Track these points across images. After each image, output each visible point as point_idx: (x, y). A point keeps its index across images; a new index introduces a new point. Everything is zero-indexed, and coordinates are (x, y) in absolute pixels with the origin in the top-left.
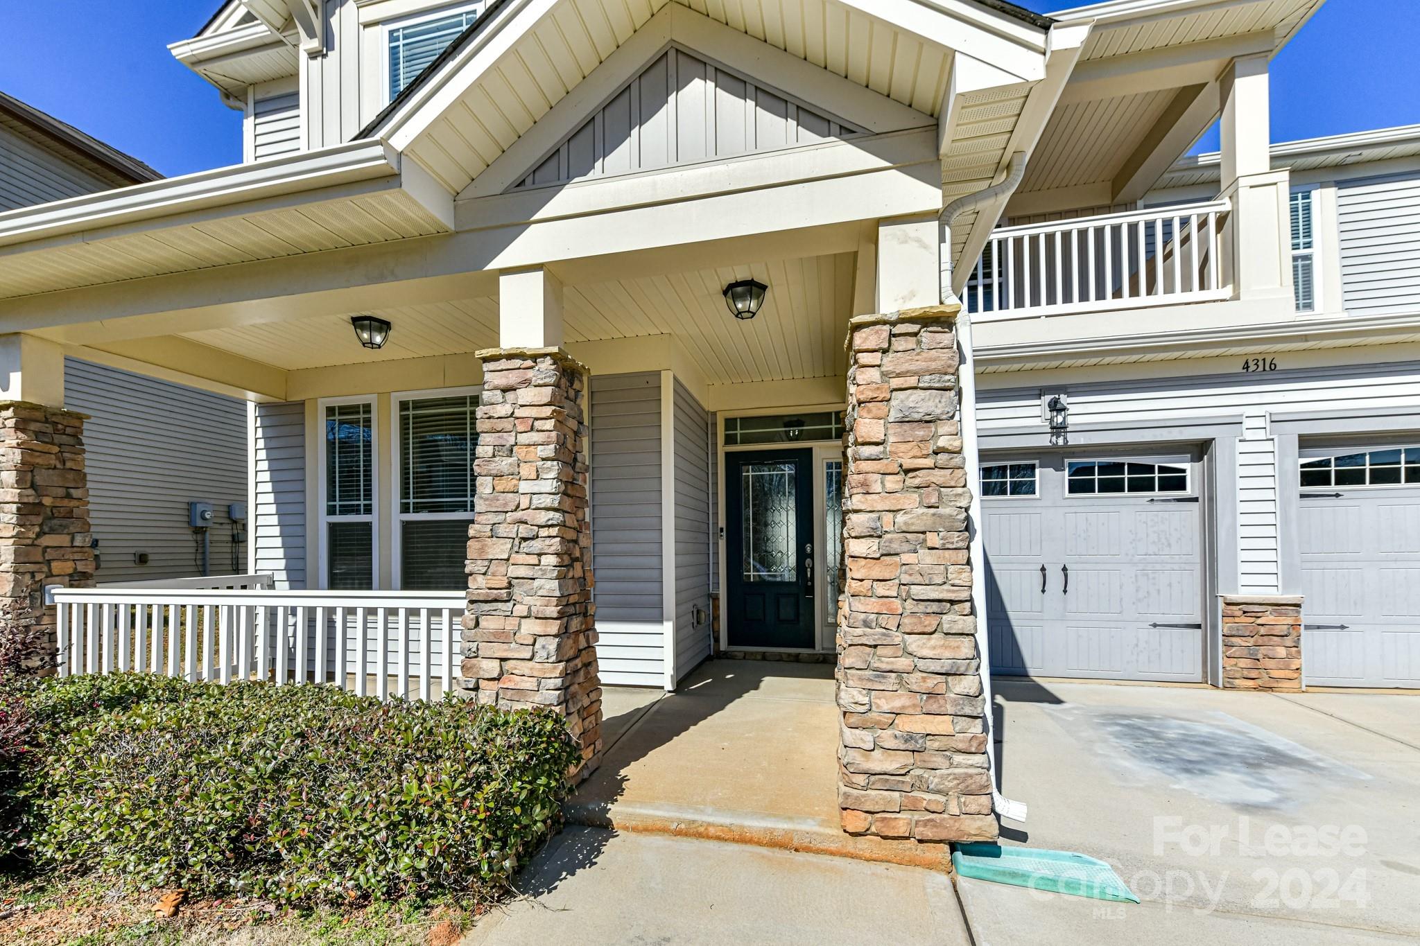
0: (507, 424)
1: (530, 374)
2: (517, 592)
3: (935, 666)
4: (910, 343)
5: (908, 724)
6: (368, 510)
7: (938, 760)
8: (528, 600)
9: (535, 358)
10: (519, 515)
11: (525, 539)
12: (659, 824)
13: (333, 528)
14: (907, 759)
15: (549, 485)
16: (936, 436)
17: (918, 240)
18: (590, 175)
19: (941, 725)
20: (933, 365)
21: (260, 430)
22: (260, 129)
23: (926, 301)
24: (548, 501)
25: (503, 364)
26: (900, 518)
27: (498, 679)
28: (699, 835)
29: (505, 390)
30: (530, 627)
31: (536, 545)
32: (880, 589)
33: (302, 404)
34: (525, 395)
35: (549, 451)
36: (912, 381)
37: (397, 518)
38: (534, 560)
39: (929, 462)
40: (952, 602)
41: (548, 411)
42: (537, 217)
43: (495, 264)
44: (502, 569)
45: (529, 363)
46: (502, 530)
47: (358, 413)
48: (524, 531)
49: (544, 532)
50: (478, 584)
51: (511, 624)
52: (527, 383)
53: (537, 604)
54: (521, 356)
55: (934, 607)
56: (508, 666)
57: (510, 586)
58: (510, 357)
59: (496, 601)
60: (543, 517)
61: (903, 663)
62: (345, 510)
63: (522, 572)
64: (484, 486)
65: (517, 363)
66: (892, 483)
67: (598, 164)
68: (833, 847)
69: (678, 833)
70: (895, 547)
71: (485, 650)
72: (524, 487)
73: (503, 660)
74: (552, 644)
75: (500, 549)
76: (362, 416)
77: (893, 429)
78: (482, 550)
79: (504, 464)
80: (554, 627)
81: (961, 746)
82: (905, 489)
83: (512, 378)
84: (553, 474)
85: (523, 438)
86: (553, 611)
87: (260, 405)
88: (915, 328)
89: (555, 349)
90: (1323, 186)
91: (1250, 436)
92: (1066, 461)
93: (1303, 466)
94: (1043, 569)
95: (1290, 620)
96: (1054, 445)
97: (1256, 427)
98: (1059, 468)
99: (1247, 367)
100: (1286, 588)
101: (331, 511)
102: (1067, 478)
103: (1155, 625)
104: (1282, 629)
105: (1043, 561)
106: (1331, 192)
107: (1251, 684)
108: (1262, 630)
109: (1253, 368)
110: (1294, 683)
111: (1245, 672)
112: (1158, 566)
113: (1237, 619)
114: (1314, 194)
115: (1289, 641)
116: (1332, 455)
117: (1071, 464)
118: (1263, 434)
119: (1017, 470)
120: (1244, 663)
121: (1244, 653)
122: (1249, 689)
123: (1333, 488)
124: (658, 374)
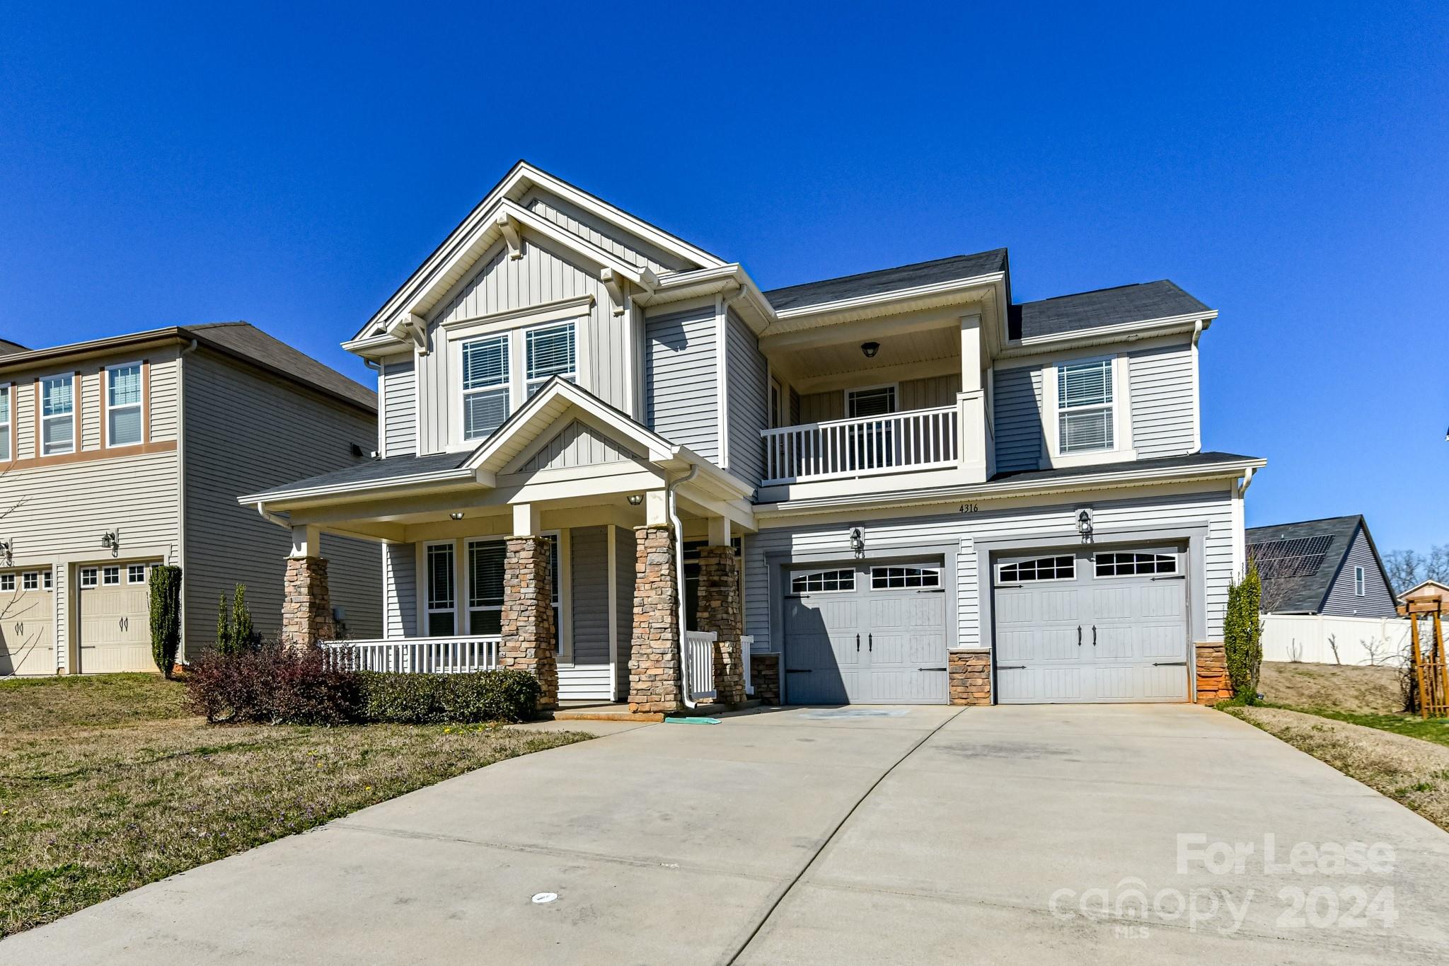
0: (516, 566)
1: (525, 546)
2: (520, 632)
3: (658, 651)
4: (653, 536)
5: (649, 672)
6: (452, 605)
7: (659, 684)
8: (524, 635)
9: (526, 540)
10: (520, 602)
11: (522, 611)
13: (431, 616)
14: (650, 684)
15: (532, 589)
16: (661, 570)
17: (659, 498)
18: (546, 468)
19: (660, 671)
20: (661, 544)
21: (389, 560)
22: (388, 382)
23: (662, 521)
24: (531, 596)
25: (515, 542)
26: (650, 599)
27: (513, 665)
29: (515, 552)
30: (525, 645)
31: (527, 613)
32: (643, 625)
33: (414, 544)
34: (523, 554)
35: (532, 576)
36: (654, 550)
37: (468, 610)
38: (526, 619)
39: (659, 579)
40: (665, 629)
41: (531, 560)
42: (527, 483)
43: (510, 502)
44: (515, 623)
45: (524, 541)
46: (514, 608)
47: (445, 549)
48: (522, 608)
49: (530, 608)
50: (505, 629)
51: (518, 644)
52: (524, 549)
53: (527, 635)
54: (522, 539)
55: (659, 630)
56: (517, 660)
57: (517, 629)
58: (517, 539)
59: (512, 635)
60: (530, 602)
61: (649, 651)
62: (438, 606)
63: (522, 624)
64: (508, 590)
65: (520, 541)
66: (647, 587)
67: (549, 464)
70: (648, 610)
71: (509, 654)
72: (523, 591)
73: (515, 658)
74: (533, 651)
75: (513, 615)
76: (447, 551)
77: (648, 567)
78: (507, 616)
79: (515, 581)
80: (534, 644)
81: (666, 678)
82: (652, 589)
83: (518, 548)
84: (533, 586)
85: (522, 571)
86: (533, 638)
87: (389, 545)
88: (655, 531)
89: (534, 537)
90: (1119, 355)
91: (964, 551)
92: (871, 568)
93: (1002, 569)
94: (858, 636)
95: (983, 663)
96: (858, 558)
97: (967, 546)
98: (867, 572)
99: (962, 510)
100: (983, 642)
101: (431, 606)
102: (872, 578)
103: (921, 670)
104: (980, 668)
105: (858, 631)
106: (1124, 360)
107: (963, 701)
108: (969, 669)
109: (965, 510)
110: (987, 701)
111: (960, 695)
112: (922, 633)
113: (956, 663)
114: (1114, 362)
115: (983, 675)
116: (1018, 561)
117: (874, 570)
118: (970, 550)
119: (843, 574)
120: (960, 689)
121: (960, 683)
122: (962, 705)
123: (1018, 582)
124: (606, 527)
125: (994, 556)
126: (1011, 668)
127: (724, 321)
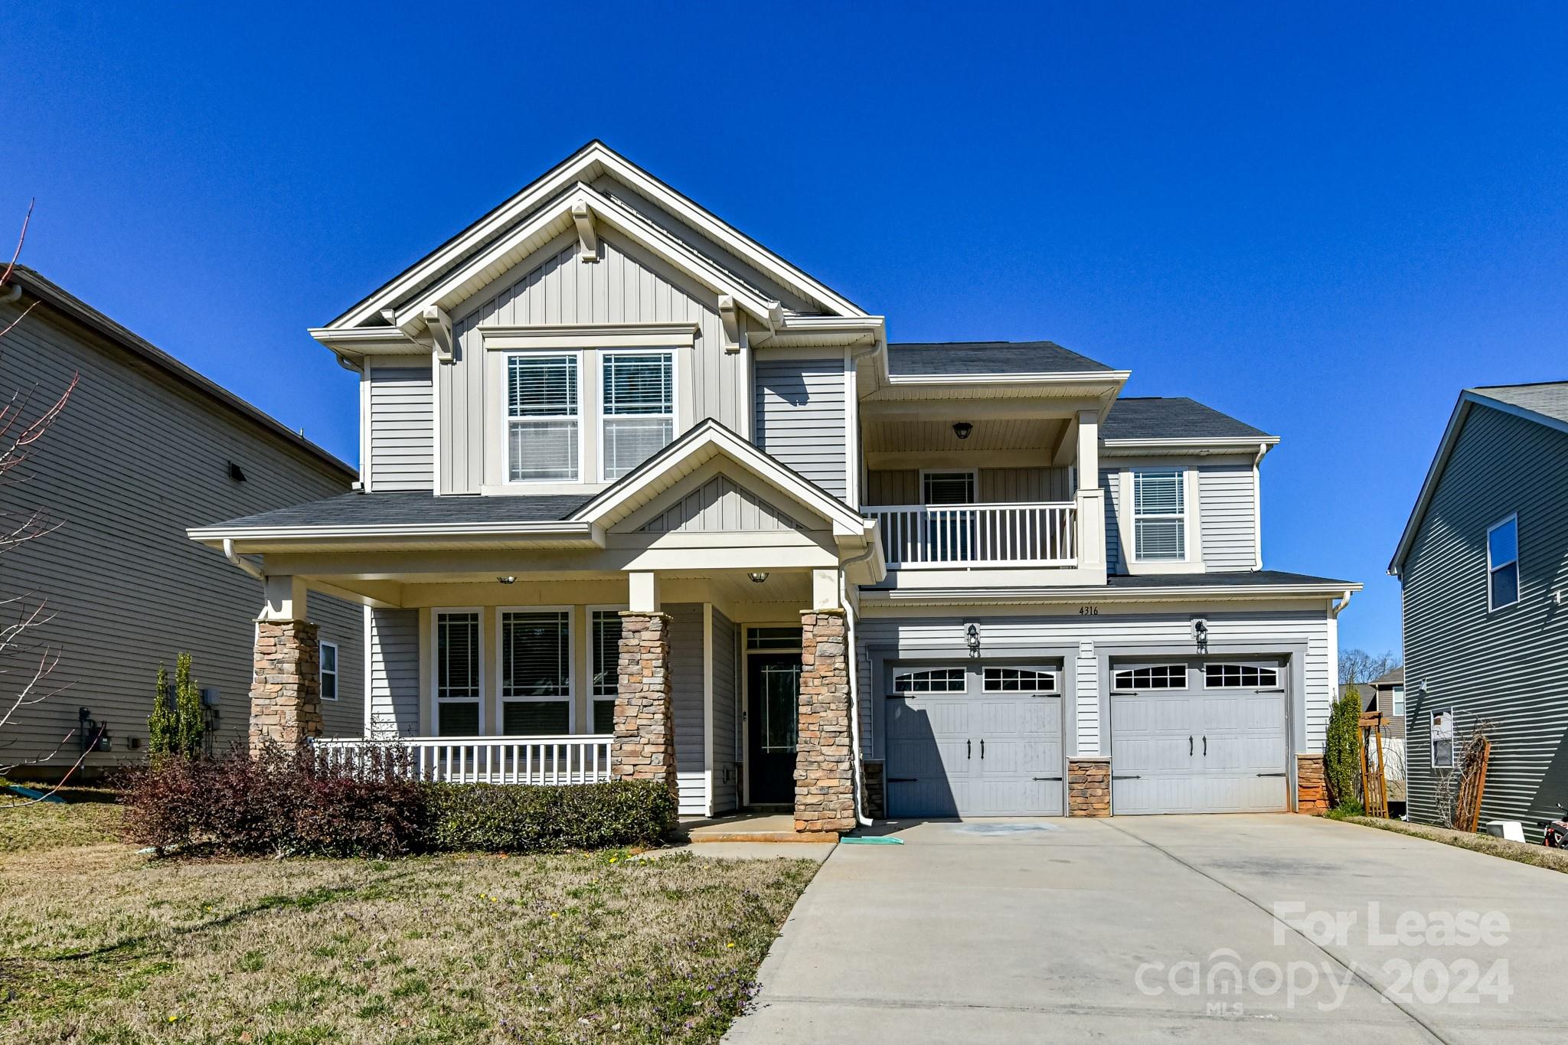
0: (636, 649)
1: (648, 625)
2: (642, 733)
3: (832, 759)
4: (825, 622)
5: (820, 784)
6: (475, 693)
7: (834, 797)
8: (647, 736)
9: (650, 617)
10: (642, 694)
11: (645, 706)
12: (714, 838)
13: (443, 706)
14: (821, 797)
15: (660, 680)
16: (834, 663)
17: (829, 577)
18: (678, 530)
19: (835, 783)
20: (834, 633)
21: (375, 630)
22: (376, 391)
23: (833, 606)
24: (659, 687)
25: (633, 619)
26: (820, 697)
27: (632, 775)
28: (733, 841)
29: (634, 632)
30: (648, 749)
31: (652, 709)
32: (811, 727)
33: (417, 610)
34: (645, 635)
35: (659, 663)
36: (825, 639)
37: (500, 700)
38: (651, 716)
39: (831, 674)
40: (840, 732)
41: (658, 643)
42: (651, 547)
43: (626, 568)
44: (634, 721)
45: (647, 619)
46: (634, 702)
47: (467, 620)
48: (645, 702)
49: (656, 703)
50: (620, 729)
51: (639, 748)
52: (647, 629)
53: (653, 738)
54: (644, 616)
55: (833, 735)
56: (637, 768)
57: (638, 729)
58: (637, 616)
59: (631, 736)
60: (656, 695)
61: (821, 758)
62: (453, 694)
63: (645, 722)
64: (623, 680)
65: (642, 619)
66: (817, 682)
67: (683, 525)
68: (791, 839)
69: (722, 841)
70: (818, 710)
71: (625, 760)
72: (645, 680)
73: (635, 765)
74: (661, 757)
75: (632, 711)
76: (469, 622)
77: (817, 659)
78: (622, 712)
79: (635, 668)
80: (662, 748)
81: (842, 791)
82: (822, 685)
83: (639, 626)
84: (661, 675)
85: (645, 656)
86: (662, 741)
87: (375, 610)
88: (827, 616)
89: (662, 614)
90: (1190, 468)
91: (1083, 655)
92: (984, 668)
93: (1117, 675)
94: (969, 742)
95: (1104, 772)
96: (973, 657)
97: (1086, 650)
98: (979, 673)
99: (1082, 612)
100: (1103, 752)
101: (442, 694)
102: (984, 680)
103: (1036, 779)
104: (1100, 778)
105: (968, 736)
106: (1195, 474)
107: (1083, 813)
108: (1089, 779)
109: (1085, 612)
110: (1106, 812)
111: (1080, 806)
112: (1038, 740)
113: (1076, 773)
114: (1185, 474)
115: (1103, 785)
116: (1133, 668)
117: (986, 671)
118: (1090, 655)
119: (952, 674)
120: (1079, 800)
121: (1080, 793)
122: (1082, 816)
123: (1133, 689)
124: (701, 605)
125: (1114, 661)
126: (1126, 778)
127: (854, 379)
